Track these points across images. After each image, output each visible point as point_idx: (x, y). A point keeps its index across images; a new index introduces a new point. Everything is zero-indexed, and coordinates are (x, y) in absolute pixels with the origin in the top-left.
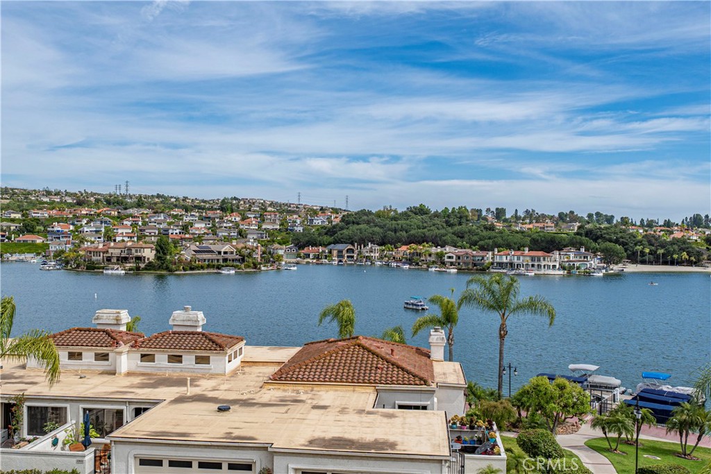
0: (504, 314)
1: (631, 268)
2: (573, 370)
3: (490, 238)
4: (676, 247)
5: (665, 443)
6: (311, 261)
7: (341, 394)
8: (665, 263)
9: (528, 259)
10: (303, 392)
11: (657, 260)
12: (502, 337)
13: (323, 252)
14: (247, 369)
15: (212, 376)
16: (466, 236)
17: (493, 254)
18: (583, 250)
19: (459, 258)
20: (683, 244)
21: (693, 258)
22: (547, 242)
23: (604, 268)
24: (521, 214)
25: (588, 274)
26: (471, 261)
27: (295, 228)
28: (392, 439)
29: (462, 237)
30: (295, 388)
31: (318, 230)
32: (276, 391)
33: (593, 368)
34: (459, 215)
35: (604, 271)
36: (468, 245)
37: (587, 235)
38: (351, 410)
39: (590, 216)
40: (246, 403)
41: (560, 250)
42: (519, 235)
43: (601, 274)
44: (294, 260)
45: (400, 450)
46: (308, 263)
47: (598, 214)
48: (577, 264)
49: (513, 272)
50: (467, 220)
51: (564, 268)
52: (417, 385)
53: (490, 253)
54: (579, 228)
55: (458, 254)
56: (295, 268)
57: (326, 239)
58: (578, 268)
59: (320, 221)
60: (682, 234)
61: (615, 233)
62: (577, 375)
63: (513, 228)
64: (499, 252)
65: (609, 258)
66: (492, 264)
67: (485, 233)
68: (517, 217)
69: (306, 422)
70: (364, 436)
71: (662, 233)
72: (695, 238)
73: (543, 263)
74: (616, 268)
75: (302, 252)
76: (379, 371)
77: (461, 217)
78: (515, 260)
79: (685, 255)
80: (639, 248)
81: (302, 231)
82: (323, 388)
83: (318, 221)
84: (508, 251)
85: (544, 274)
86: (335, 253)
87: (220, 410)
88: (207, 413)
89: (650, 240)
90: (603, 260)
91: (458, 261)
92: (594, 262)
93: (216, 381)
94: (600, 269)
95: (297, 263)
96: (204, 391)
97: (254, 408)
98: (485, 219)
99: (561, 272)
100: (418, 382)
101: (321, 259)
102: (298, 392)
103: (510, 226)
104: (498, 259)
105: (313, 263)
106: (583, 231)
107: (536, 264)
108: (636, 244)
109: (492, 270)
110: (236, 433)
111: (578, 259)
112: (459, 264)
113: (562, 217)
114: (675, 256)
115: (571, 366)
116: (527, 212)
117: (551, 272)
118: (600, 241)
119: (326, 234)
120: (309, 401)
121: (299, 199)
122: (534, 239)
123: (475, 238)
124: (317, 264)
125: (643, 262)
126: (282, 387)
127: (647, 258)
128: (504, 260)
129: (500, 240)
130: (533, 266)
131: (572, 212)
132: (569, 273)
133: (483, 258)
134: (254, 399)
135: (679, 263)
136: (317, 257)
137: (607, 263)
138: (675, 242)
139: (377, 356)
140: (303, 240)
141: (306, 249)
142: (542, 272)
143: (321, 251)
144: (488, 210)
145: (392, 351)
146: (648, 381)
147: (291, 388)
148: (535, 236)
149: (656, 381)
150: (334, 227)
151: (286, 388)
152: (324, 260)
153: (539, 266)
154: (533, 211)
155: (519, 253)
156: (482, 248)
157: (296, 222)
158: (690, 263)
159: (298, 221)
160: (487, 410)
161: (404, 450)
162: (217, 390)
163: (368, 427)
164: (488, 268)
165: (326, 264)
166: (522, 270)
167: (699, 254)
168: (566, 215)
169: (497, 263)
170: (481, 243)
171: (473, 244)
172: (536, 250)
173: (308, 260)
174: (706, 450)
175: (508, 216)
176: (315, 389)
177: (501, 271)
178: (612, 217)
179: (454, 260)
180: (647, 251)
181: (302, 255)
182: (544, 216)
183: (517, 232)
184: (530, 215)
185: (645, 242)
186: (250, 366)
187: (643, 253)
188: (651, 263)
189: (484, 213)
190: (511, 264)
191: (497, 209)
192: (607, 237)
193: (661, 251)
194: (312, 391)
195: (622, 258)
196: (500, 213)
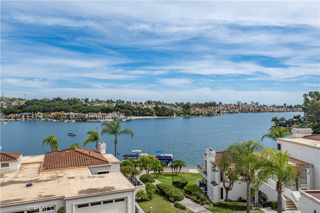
0: (116, 135)
1: (133, 118)
2: (134, 153)
3: (86, 109)
4: (146, 111)
5: (169, 172)
6: (12, 120)
7: (76, 171)
8: (143, 116)
9: (101, 116)
10: (59, 173)
11: (141, 115)
12: (116, 143)
13: (18, 116)
14: (25, 167)
15: (10, 172)
16: (77, 108)
17: (88, 115)
18: (119, 112)
19: (76, 116)
20: (148, 110)
21: (151, 114)
22: (107, 110)
23: (125, 118)
24: (94, 100)
25: (121, 120)
26: (80, 117)
27: (3, 107)
28: (111, 186)
29: (76, 109)
30: (54, 172)
31: (14, 107)
32: (46, 174)
33: (140, 151)
34: (74, 101)
35: (126, 119)
36: (78, 112)
37: (119, 107)
38: (85, 177)
39: (117, 101)
40: (37, 181)
41: (112, 112)
42: (97, 108)
43: (125, 120)
44: (5, 120)
45: (117, 189)
46: (11, 121)
47: (119, 100)
48: (117, 117)
49: (96, 121)
50: (77, 103)
51: (113, 119)
52: (104, 164)
53: (87, 114)
54: (116, 105)
55: (76, 115)
56: (6, 123)
57: (19, 111)
58: (118, 118)
59: (15, 104)
60: (147, 106)
61: (128, 106)
62: (134, 154)
63: (93, 105)
64: (90, 114)
65: (127, 114)
66: (88, 118)
67: (84, 107)
68: (93, 101)
69: (71, 185)
70: (99, 186)
71: (141, 106)
72: (150, 108)
73: (106, 117)
74: (129, 118)
75: (8, 116)
76: (88, 160)
77: (75, 102)
78: (96, 117)
79: (148, 113)
80: (135, 111)
81: (6, 108)
82: (67, 170)
83: (14, 104)
84: (93, 113)
85: (107, 121)
86: (23, 116)
87: (28, 186)
88: (21, 188)
89: (138, 108)
90: (125, 115)
91: (75, 117)
92: (122, 116)
93: (14, 174)
94: (124, 118)
95: (6, 121)
96: (12, 179)
97: (43, 183)
98: (82, 102)
99: (112, 120)
100: (104, 163)
101: (17, 119)
102: (57, 173)
103: (92, 105)
104: (90, 116)
105: (13, 121)
106: (117, 106)
107: (104, 117)
108: (134, 110)
109: (88, 120)
110: (43, 195)
111: (117, 115)
112: (76, 119)
113: (108, 101)
114: (146, 113)
115: (133, 151)
116: (96, 100)
117: (109, 120)
118: (123, 109)
119: (18, 109)
120: (65, 176)
121: (3, 95)
122: (102, 109)
123: (81, 109)
124: (16, 121)
125: (137, 116)
126: (49, 172)
127: (137, 114)
128: (92, 116)
129: (90, 110)
130: (103, 118)
131: (111, 100)
132: (115, 120)
133: (85, 116)
134: (39, 179)
135: (147, 115)
136: (15, 118)
137: (126, 116)
138: (145, 109)
139: (85, 155)
140: (8, 111)
141: (10, 115)
142: (106, 120)
143: (17, 115)
144: (82, 99)
145: (90, 152)
146: (157, 154)
147: (53, 172)
148: (102, 108)
149: (159, 153)
150: (22, 106)
151: (50, 172)
152: (18, 119)
153: (105, 118)
154: (98, 99)
155: (98, 114)
156: (84, 113)
157: (3, 104)
158: (150, 115)
159: (4, 104)
160: (124, 170)
161: (119, 189)
162: (18, 177)
163: (98, 183)
164: (87, 120)
165: (19, 121)
166: (99, 120)
167: (152, 112)
168: (109, 101)
169: (90, 118)
170: (83, 111)
171: (80, 111)
172: (103, 113)
173: (11, 119)
174: (183, 173)
175: (90, 101)
176: (63, 171)
177: (91, 120)
178: (124, 101)
179: (74, 117)
180: (138, 112)
181: (8, 117)
182: (102, 101)
183: (95, 107)
184: (97, 101)
185: (137, 109)
186: (26, 165)
187: (136, 113)
188: (139, 116)
189: (81, 100)
190: (95, 118)
191: (86, 99)
192: (125, 108)
193: (142, 112)
194: (62, 172)
195: (131, 114)
196: (87, 100)
